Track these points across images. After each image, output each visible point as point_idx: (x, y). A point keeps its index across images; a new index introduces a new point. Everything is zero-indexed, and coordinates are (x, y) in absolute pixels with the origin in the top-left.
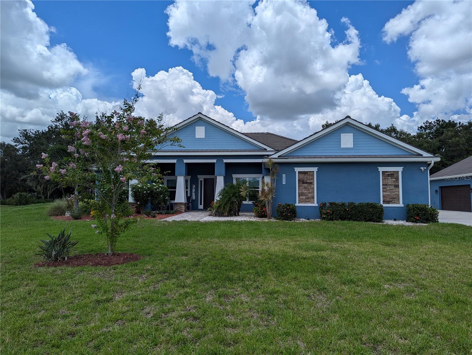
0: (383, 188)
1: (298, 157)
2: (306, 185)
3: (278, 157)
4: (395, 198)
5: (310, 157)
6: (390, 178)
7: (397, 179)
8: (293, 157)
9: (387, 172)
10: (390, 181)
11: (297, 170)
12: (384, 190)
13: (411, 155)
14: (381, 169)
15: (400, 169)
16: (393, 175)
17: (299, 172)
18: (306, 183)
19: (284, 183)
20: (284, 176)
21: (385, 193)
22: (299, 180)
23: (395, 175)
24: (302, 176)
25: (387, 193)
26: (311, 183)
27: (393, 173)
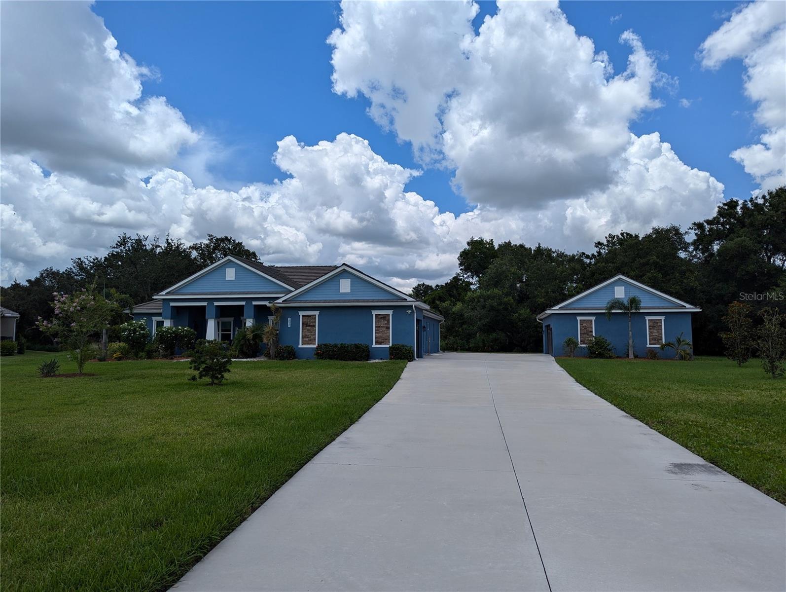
0: (376, 330)
1: (301, 302)
2: (309, 328)
3: (283, 301)
4: (386, 339)
5: (311, 302)
6: (383, 320)
7: (388, 321)
8: (296, 302)
9: (380, 315)
10: (383, 323)
11: (301, 313)
12: (378, 331)
13: (400, 299)
14: (374, 312)
15: (390, 312)
16: (385, 317)
17: (303, 316)
18: (309, 326)
19: (289, 326)
20: (289, 319)
21: (377, 335)
22: (303, 324)
23: (387, 318)
24: (306, 319)
25: (380, 335)
26: (314, 326)
27: (385, 316)
